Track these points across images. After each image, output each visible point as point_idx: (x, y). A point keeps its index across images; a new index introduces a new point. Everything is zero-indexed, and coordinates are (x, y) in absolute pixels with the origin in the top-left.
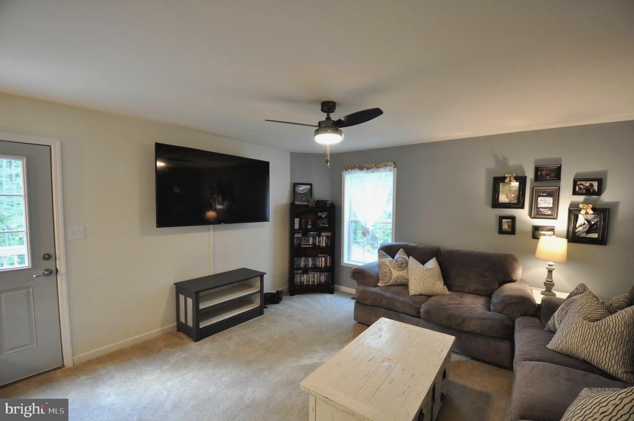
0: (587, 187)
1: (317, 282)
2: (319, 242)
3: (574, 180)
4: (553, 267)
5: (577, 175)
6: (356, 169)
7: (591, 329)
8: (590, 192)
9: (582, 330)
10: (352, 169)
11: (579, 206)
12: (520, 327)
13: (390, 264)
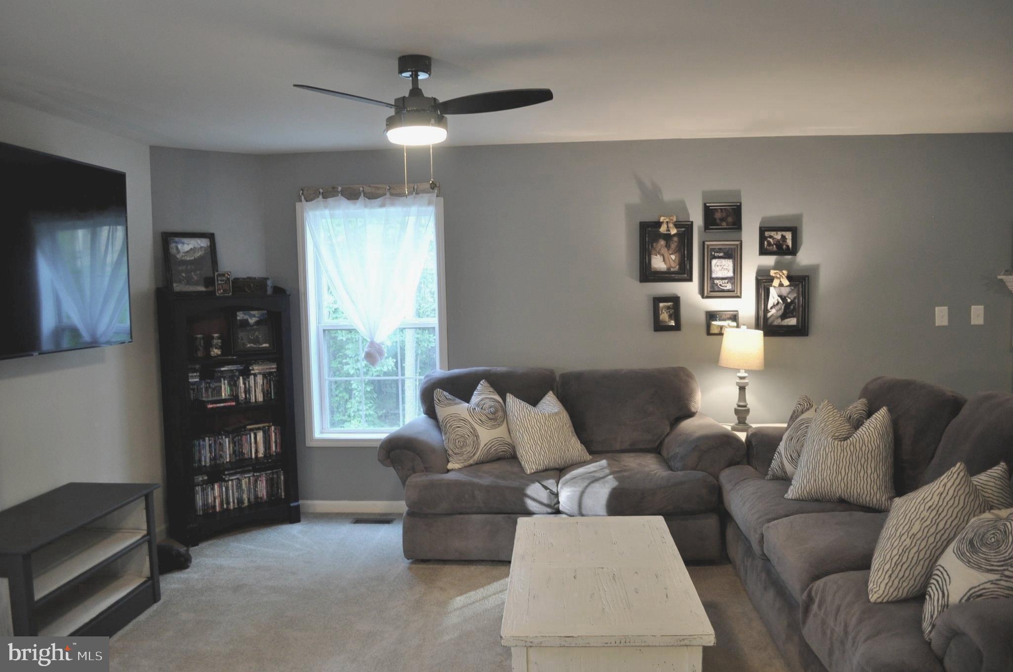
0: (778, 241)
1: (249, 499)
2: (247, 391)
3: (761, 228)
4: (746, 381)
5: (763, 220)
6: (338, 195)
7: (845, 450)
8: (783, 249)
9: (834, 455)
10: (325, 197)
11: (770, 274)
12: (733, 483)
13: (471, 416)
